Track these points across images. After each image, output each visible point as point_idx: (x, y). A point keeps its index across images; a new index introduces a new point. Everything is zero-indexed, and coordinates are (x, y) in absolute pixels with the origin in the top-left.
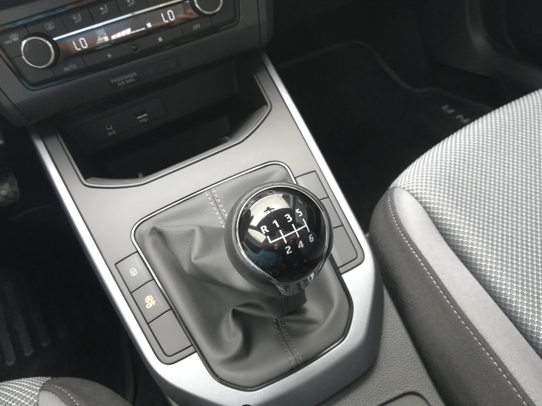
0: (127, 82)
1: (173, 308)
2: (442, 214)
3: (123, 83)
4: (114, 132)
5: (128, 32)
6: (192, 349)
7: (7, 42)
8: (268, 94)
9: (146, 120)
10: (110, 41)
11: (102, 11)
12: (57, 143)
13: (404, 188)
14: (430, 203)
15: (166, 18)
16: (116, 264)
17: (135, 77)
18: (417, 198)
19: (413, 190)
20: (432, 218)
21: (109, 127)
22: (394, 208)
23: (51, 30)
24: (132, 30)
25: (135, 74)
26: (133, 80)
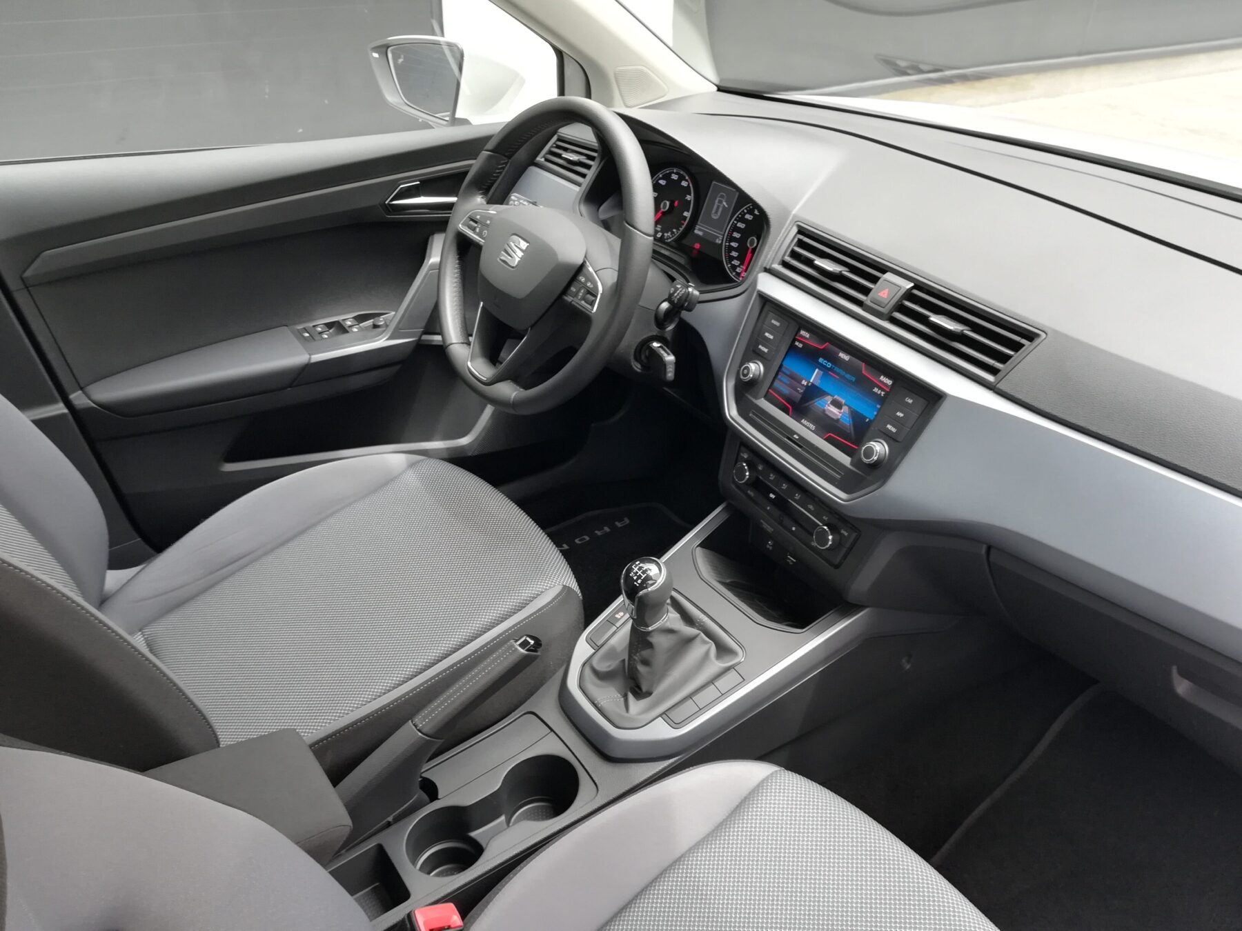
7: (741, 454)
8: (815, 625)
11: (783, 486)
17: (772, 531)
23: (759, 470)
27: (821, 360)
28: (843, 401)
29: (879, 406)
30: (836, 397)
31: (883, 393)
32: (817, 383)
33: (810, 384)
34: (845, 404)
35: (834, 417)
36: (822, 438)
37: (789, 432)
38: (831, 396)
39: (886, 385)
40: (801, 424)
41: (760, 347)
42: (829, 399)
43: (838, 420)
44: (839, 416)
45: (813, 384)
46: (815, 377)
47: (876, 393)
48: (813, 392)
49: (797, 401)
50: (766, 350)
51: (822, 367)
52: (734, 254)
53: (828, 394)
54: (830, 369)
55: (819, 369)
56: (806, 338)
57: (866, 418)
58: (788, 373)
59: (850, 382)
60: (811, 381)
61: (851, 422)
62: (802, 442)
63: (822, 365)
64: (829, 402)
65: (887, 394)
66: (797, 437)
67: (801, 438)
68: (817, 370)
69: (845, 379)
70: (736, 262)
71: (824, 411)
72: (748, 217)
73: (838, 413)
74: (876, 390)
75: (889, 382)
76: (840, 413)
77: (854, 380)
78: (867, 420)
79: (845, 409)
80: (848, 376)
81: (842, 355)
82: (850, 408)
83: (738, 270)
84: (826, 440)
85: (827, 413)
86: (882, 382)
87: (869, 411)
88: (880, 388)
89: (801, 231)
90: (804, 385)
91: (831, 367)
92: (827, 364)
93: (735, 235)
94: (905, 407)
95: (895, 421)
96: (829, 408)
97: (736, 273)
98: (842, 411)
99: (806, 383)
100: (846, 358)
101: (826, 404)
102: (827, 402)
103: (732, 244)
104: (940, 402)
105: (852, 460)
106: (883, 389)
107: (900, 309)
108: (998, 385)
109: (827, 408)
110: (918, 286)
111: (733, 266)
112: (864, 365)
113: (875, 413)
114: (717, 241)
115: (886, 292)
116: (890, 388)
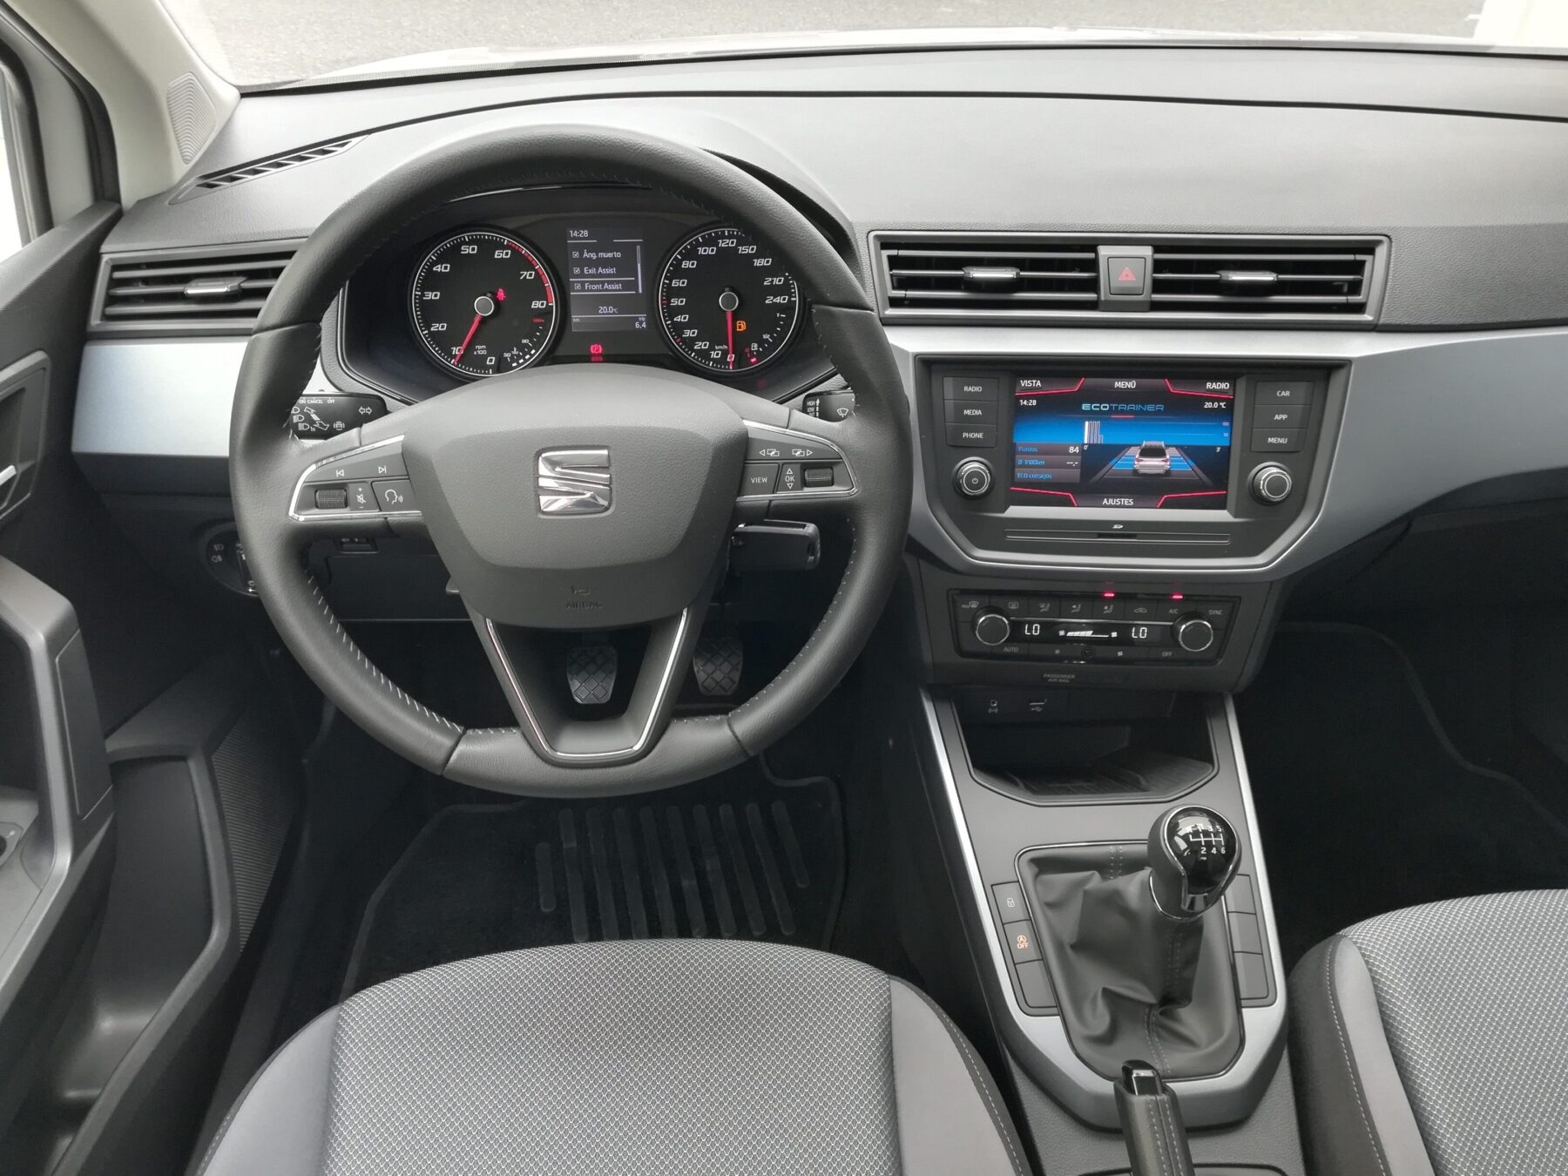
0: (1060, 680)
1: (1043, 959)
2: (1392, 996)
3: (1055, 680)
4: (996, 711)
5: (1088, 633)
6: (1055, 1010)
7: (964, 606)
8: (1218, 751)
9: (1039, 710)
10: (1065, 636)
11: (1073, 609)
12: (950, 712)
13: (1355, 943)
14: (1381, 975)
15: (1137, 633)
16: (992, 886)
17: (1071, 680)
18: (1367, 963)
19: (1366, 950)
20: (1378, 996)
21: (994, 703)
22: (1332, 962)
23: (1013, 610)
24: (1092, 633)
25: (1073, 676)
26: (1067, 681)
27: (1085, 407)
28: (1162, 444)
29: (1226, 424)
30: (1144, 444)
31: (1222, 404)
32: (1100, 439)
33: (1086, 448)
34: (1168, 446)
35: (1161, 471)
36: (1156, 508)
37: (1102, 528)
38: (1135, 445)
39: (1221, 391)
40: (1106, 506)
41: (965, 435)
42: (1135, 452)
43: (1168, 472)
44: (1167, 466)
45: (1090, 445)
46: (1089, 433)
47: (1212, 410)
48: (1096, 457)
49: (1078, 481)
50: (980, 436)
51: (1091, 415)
52: (688, 333)
53: (1130, 446)
54: (1110, 411)
55: (1089, 419)
56: (1038, 388)
57: (1214, 448)
58: (1035, 450)
59: (1158, 412)
60: (1086, 442)
61: (1192, 464)
62: (1132, 528)
63: (1091, 412)
64: (1137, 456)
65: (1231, 404)
66: (1121, 527)
67: (1126, 523)
68: (1087, 423)
69: (1148, 413)
70: (700, 345)
71: (1135, 472)
72: (686, 264)
73: (1163, 463)
74: (1208, 405)
75: (1224, 386)
76: (1166, 461)
77: (1162, 409)
78: (1218, 449)
79: (1171, 452)
80: (1150, 408)
81: (1119, 384)
82: (1178, 447)
83: (713, 355)
84: (1162, 507)
85: (1142, 471)
86: (1214, 391)
87: (1214, 437)
88: (1213, 400)
89: (886, 243)
90: (1075, 453)
91: (1111, 407)
92: (1099, 407)
93: (675, 302)
94: (1283, 405)
95: (1278, 429)
96: (1141, 463)
97: (714, 360)
98: (1168, 457)
99: (1077, 448)
100: (1131, 384)
101: (1132, 460)
102: (1134, 456)
103: (678, 319)
104: (1343, 372)
105: (1228, 511)
106: (1219, 400)
107: (1158, 286)
108: (1381, 322)
109: (1137, 465)
110: (1159, 247)
111: (700, 353)
112: (1166, 380)
113: (1226, 435)
114: (637, 325)
115: (1124, 273)
116: (1231, 393)
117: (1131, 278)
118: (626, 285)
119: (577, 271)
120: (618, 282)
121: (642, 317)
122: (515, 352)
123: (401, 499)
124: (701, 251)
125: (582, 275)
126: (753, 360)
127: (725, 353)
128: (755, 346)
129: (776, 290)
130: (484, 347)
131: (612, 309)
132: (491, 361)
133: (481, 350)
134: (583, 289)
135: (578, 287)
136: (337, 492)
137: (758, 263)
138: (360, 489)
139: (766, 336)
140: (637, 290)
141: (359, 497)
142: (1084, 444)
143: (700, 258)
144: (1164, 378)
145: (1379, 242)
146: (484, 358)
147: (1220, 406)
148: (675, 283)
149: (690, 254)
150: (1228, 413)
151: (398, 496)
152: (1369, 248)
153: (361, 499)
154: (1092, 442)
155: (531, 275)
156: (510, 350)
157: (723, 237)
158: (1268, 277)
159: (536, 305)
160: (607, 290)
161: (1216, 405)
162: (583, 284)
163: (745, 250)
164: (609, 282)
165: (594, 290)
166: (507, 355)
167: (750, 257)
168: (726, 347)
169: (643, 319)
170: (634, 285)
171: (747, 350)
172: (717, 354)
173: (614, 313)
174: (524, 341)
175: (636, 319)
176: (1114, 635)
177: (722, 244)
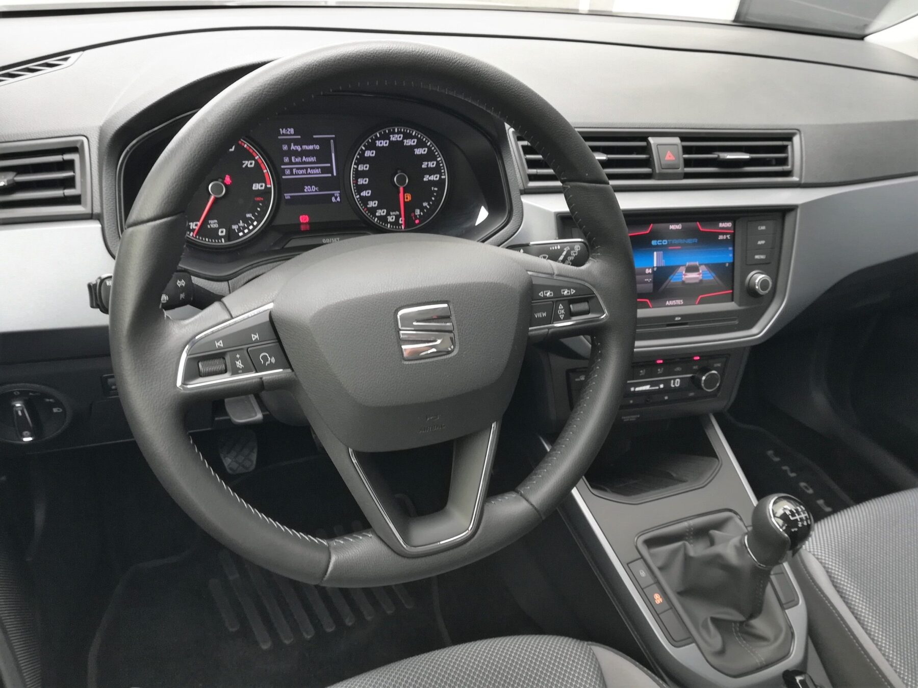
0: (631, 420)
1: (672, 607)
3: (628, 420)
5: (647, 387)
6: (690, 640)
7: (577, 380)
8: (717, 450)
10: (634, 391)
11: (641, 373)
13: (810, 552)
14: (832, 569)
15: (674, 384)
16: (628, 564)
17: (637, 418)
18: (821, 563)
22: (805, 567)
24: (650, 387)
25: (639, 416)
26: (635, 420)
27: (654, 243)
28: (697, 263)
29: (731, 249)
30: (688, 264)
31: (728, 236)
32: (663, 263)
33: (655, 269)
34: (700, 265)
35: (697, 281)
36: (696, 304)
37: (668, 321)
38: (683, 266)
39: (728, 228)
40: (668, 306)
42: (682, 270)
43: (701, 281)
44: (700, 277)
46: (656, 260)
47: (723, 240)
48: (662, 274)
49: (651, 291)
51: (658, 248)
52: (372, 204)
53: (679, 267)
54: (668, 245)
55: (656, 251)
57: (724, 264)
59: (694, 244)
60: (655, 265)
61: (714, 275)
62: (687, 319)
63: (657, 246)
64: (684, 272)
65: (733, 235)
66: (680, 318)
67: (682, 316)
68: (655, 253)
69: (688, 244)
70: (381, 212)
71: (683, 282)
72: (368, 154)
73: (698, 276)
74: (721, 237)
75: (729, 225)
76: (699, 274)
77: (696, 241)
78: (727, 265)
79: (702, 269)
80: (689, 241)
81: (673, 227)
82: (706, 265)
83: (390, 219)
84: (699, 303)
85: (687, 282)
86: (723, 228)
87: (724, 257)
88: (723, 234)
90: (649, 273)
91: (668, 242)
92: (662, 242)
93: (361, 181)
94: (762, 235)
95: (760, 249)
96: (686, 277)
97: (391, 223)
98: (701, 271)
99: (650, 270)
100: (678, 227)
101: (682, 275)
102: (682, 273)
103: (364, 194)
104: (793, 214)
105: (735, 302)
106: (726, 234)
107: (688, 163)
108: (803, 181)
109: (684, 278)
110: (684, 137)
111: (380, 218)
112: (698, 223)
113: (731, 255)
114: (333, 199)
115: (667, 156)
116: (732, 229)
117: (673, 158)
118: (324, 170)
119: (286, 160)
120: (318, 168)
121: (337, 193)
122: (241, 224)
123: (273, 360)
124: (378, 143)
125: (291, 163)
126: (417, 221)
127: (398, 217)
128: (418, 212)
129: (430, 171)
130: (216, 221)
131: (314, 188)
132: (222, 232)
133: (213, 224)
134: (292, 174)
135: (288, 172)
136: (217, 361)
137: (418, 151)
138: (238, 356)
139: (425, 204)
140: (332, 173)
141: (237, 363)
142: (654, 267)
143: (379, 150)
144: (697, 222)
145: (794, 134)
146: (217, 230)
147: (727, 238)
148: (361, 167)
149: (372, 146)
150: (732, 242)
151: (271, 358)
152: (789, 138)
153: (239, 364)
154: (658, 266)
155: (251, 164)
156: (237, 223)
157: (394, 133)
158: (746, 156)
159: (257, 187)
160: (309, 174)
161: (725, 237)
162: (291, 169)
163: (409, 142)
164: (311, 168)
165: (301, 174)
166: (235, 227)
167: (412, 148)
168: (397, 213)
169: (338, 195)
170: (329, 170)
171: (412, 215)
172: (392, 218)
173: (316, 191)
174: (248, 215)
175: (333, 195)
176: (662, 386)
177: (394, 138)
